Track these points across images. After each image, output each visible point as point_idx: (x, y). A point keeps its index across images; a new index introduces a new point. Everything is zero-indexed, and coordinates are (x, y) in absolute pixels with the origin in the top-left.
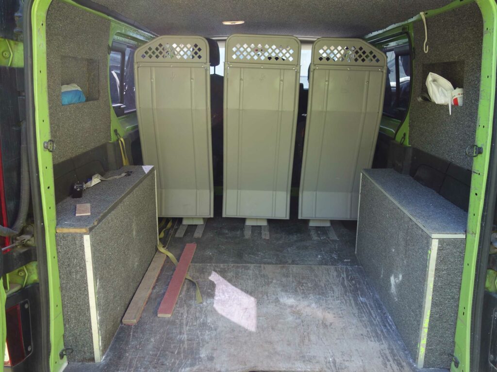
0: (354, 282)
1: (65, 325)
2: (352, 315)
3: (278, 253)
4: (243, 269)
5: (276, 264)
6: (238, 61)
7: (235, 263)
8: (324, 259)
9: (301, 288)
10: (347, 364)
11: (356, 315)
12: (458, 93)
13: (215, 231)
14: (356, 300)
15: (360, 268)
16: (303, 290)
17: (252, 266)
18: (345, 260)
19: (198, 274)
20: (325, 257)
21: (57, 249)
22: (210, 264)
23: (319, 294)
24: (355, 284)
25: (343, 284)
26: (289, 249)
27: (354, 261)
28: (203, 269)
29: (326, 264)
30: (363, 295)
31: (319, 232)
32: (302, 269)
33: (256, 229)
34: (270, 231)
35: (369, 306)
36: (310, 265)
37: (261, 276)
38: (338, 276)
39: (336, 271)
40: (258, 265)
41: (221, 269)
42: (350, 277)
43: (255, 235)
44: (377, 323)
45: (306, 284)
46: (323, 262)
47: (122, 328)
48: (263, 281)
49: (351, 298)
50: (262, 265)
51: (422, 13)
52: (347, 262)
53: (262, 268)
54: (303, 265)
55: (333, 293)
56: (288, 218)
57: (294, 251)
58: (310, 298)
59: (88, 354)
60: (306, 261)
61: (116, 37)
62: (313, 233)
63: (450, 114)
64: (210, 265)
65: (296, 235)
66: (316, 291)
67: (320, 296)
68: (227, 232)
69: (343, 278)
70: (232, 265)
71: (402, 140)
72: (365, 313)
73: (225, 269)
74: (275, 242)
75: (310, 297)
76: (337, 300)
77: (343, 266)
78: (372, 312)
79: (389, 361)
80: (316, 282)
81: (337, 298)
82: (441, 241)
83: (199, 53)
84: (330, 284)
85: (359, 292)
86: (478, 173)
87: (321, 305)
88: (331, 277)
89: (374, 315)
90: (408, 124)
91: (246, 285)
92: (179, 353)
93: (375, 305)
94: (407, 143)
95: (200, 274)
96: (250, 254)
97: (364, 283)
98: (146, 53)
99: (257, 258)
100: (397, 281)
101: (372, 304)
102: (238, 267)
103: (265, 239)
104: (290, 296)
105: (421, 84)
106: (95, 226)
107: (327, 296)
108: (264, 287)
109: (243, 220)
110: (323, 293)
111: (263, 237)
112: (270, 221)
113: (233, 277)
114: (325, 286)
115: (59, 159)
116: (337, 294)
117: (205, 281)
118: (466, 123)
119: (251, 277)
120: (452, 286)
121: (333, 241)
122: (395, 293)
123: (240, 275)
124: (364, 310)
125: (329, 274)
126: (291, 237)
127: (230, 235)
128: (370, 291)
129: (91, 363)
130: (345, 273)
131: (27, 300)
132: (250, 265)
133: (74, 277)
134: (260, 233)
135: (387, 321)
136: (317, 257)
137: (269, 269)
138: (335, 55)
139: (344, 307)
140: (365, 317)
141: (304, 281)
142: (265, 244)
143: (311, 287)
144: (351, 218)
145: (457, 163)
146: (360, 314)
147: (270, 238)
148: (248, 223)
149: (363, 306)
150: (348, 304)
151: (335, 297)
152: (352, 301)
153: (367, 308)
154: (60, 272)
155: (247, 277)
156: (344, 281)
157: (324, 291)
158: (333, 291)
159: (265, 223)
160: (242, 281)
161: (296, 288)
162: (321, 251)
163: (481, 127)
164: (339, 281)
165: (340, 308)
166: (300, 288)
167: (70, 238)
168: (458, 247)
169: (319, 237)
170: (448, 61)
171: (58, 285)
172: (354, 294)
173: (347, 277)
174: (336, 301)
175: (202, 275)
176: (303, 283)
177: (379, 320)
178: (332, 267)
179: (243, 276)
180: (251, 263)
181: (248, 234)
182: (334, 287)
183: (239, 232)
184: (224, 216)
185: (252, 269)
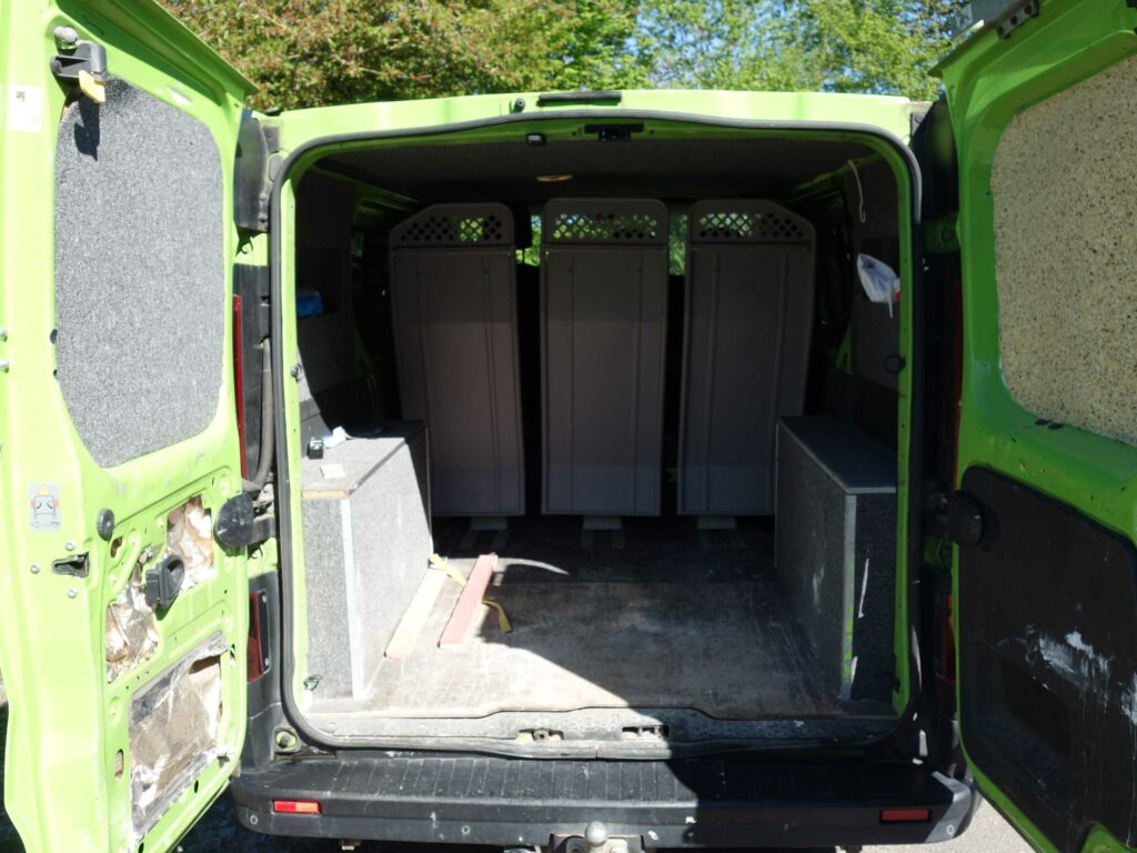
0: (764, 604)
1: (310, 639)
2: (754, 644)
3: (639, 568)
4: (578, 591)
5: (635, 582)
6: (563, 242)
7: (564, 582)
8: (719, 574)
9: (675, 612)
10: (734, 696)
11: (760, 643)
13: (529, 539)
14: (763, 626)
16: (677, 614)
17: (593, 586)
19: (502, 598)
20: (721, 571)
21: (303, 522)
22: (523, 584)
23: (703, 620)
24: (767, 606)
25: (745, 607)
26: (659, 562)
27: (770, 578)
29: (720, 582)
30: (777, 619)
31: (715, 538)
32: (679, 588)
33: (601, 535)
34: (626, 538)
35: (783, 633)
36: (694, 583)
37: (609, 599)
38: (740, 596)
39: (738, 590)
42: (759, 598)
44: (793, 652)
45: (684, 607)
46: (715, 580)
47: (386, 665)
48: (611, 605)
49: (756, 623)
50: (611, 584)
51: (850, 162)
52: (758, 578)
53: (611, 588)
54: (680, 582)
55: (728, 618)
56: (657, 513)
57: (668, 564)
58: (688, 624)
59: (342, 685)
60: (687, 577)
61: (365, 210)
62: (705, 539)
63: (892, 317)
64: (522, 586)
66: (698, 616)
67: (706, 622)
69: (748, 599)
70: (559, 586)
71: (843, 364)
74: (635, 552)
76: (732, 626)
77: (750, 584)
78: (787, 639)
79: (800, 692)
80: (700, 604)
81: (732, 623)
82: (861, 498)
83: (498, 230)
84: (725, 606)
85: (771, 615)
86: (904, 394)
87: (705, 632)
88: (728, 597)
89: (789, 643)
90: (851, 339)
91: (583, 609)
92: (478, 687)
93: (794, 631)
94: (848, 369)
96: (590, 569)
97: (782, 604)
98: (410, 232)
99: (601, 574)
100: (819, 581)
101: (790, 630)
102: (568, 588)
103: (617, 549)
104: (655, 622)
105: (853, 273)
107: (716, 621)
108: (612, 611)
109: (580, 520)
110: (711, 618)
111: (614, 546)
112: (626, 520)
113: (561, 600)
114: (715, 609)
116: (733, 619)
119: (591, 599)
121: (737, 550)
122: (818, 601)
123: (573, 597)
124: (775, 638)
125: (724, 594)
128: (789, 614)
129: (347, 699)
130: (751, 593)
131: (265, 589)
133: (326, 563)
134: (609, 541)
135: (809, 649)
136: (707, 572)
137: (622, 589)
138: (740, 228)
141: (680, 603)
142: (617, 554)
143: (691, 611)
146: (766, 642)
147: (626, 548)
148: (588, 525)
149: (775, 633)
151: (729, 622)
152: (757, 627)
154: (305, 557)
155: (585, 600)
156: (749, 602)
157: (713, 616)
158: (728, 615)
159: (617, 525)
160: (576, 605)
161: (666, 612)
162: (715, 563)
163: (903, 330)
164: (741, 603)
166: (672, 613)
167: (322, 505)
168: (887, 506)
171: (303, 575)
172: (762, 618)
173: (754, 597)
174: (730, 627)
176: (678, 606)
177: (796, 649)
178: (731, 585)
179: (578, 599)
180: (592, 581)
182: (731, 611)
184: (544, 511)
185: (593, 589)
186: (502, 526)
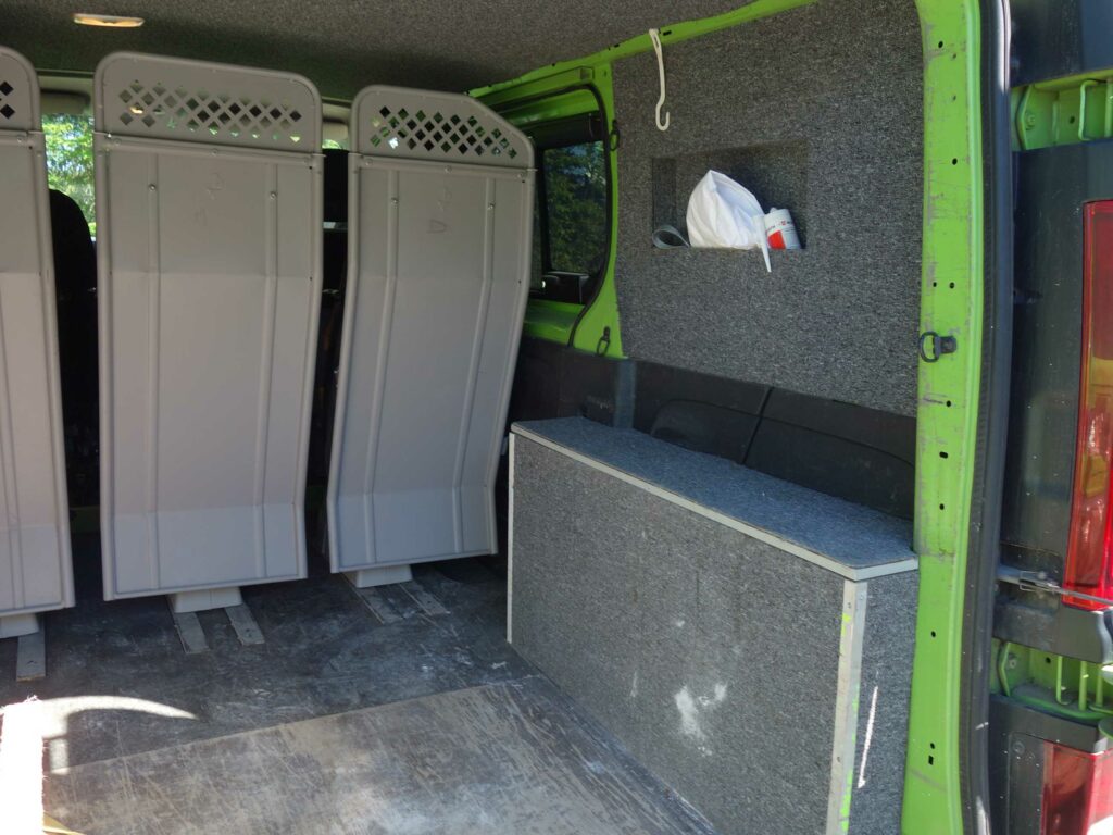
0: (547, 722)
2: (597, 821)
3: (309, 680)
4: (229, 754)
5: (320, 714)
6: (137, 133)
7: (193, 739)
8: (441, 673)
9: (426, 774)
11: (606, 816)
12: (778, 220)
13: (87, 647)
14: (580, 774)
15: (541, 680)
16: (432, 777)
17: (251, 736)
18: (495, 666)
19: (83, 806)
20: (442, 667)
22: (114, 760)
23: (482, 781)
24: (554, 727)
25: (525, 735)
26: (334, 662)
27: (518, 666)
28: (94, 782)
29: (453, 688)
30: (591, 754)
31: (391, 601)
32: (400, 714)
33: (211, 619)
34: (256, 618)
35: (620, 783)
36: (412, 697)
37: (294, 764)
38: (502, 714)
39: (489, 700)
40: (268, 730)
41: (155, 768)
42: (530, 711)
43: (218, 637)
44: (667, 826)
45: (432, 756)
46: (442, 685)
48: (306, 776)
49: (565, 769)
50: (281, 727)
51: (653, 33)
52: (502, 670)
53: (286, 737)
54: (394, 701)
55: (516, 767)
56: (302, 574)
57: (352, 666)
58: (465, 798)
60: (398, 688)
62: (375, 605)
63: (769, 270)
64: (114, 765)
65: (336, 618)
66: (468, 773)
67: (489, 785)
68: (125, 643)
69: (516, 717)
70: (188, 746)
71: (599, 344)
72: (622, 806)
73: (168, 765)
74: (285, 648)
75: (461, 795)
76: (535, 786)
77: (498, 684)
78: (635, 796)
80: (454, 745)
81: (531, 779)
83: (6, 100)
84: (494, 742)
85: (573, 745)
86: (946, 400)
87: (505, 813)
88: (486, 720)
89: (646, 806)
90: (616, 306)
91: (261, 803)
93: (632, 774)
94: (616, 350)
95: (91, 802)
96: (228, 700)
97: (572, 719)
99: (253, 707)
100: (706, 703)
101: (624, 773)
102: (208, 751)
103: (252, 646)
104: (407, 806)
105: (650, 208)
107: (504, 779)
108: (317, 795)
109: (163, 602)
110: (490, 774)
111: (245, 640)
112: (247, 592)
113: (208, 785)
114: (484, 751)
116: (526, 767)
117: (119, 825)
118: (822, 288)
119: (264, 772)
120: (895, 694)
121: (437, 618)
122: (700, 734)
123: (226, 774)
124: (617, 798)
125: (477, 715)
126: (324, 627)
127: (139, 650)
128: (599, 739)
130: (512, 701)
132: (243, 735)
134: (230, 631)
135: (683, 813)
136: (422, 671)
137: (307, 737)
139: (564, 803)
140: (630, 818)
141: (422, 750)
142: (258, 659)
143: (449, 765)
144: (463, 552)
145: (797, 387)
146: (611, 811)
147: (266, 639)
148: (182, 607)
149: (607, 786)
150: (569, 791)
151: (526, 779)
152: (574, 779)
153: (618, 787)
155: (254, 776)
156: (522, 724)
157: (490, 768)
158: (513, 761)
159: (234, 600)
160: (243, 794)
161: (411, 777)
162: (422, 652)
163: (943, 286)
164: (512, 728)
165: (556, 807)
166: (422, 776)
168: (906, 593)
169: (398, 613)
170: (745, 144)
172: (567, 757)
173: (525, 711)
174: (534, 789)
175: (100, 806)
176: (422, 758)
177: (666, 816)
178: (474, 693)
179: (240, 778)
180: (245, 728)
181: (194, 639)
182: (509, 749)
183: (165, 637)
184: (108, 596)
185: (257, 746)
186: (31, 627)
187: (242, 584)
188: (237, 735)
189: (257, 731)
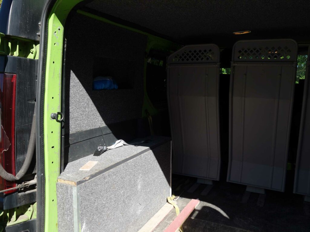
6: (241, 61)
13: (220, 192)
17: (238, 230)
19: (190, 228)
21: (57, 195)
28: (196, 224)
33: (254, 195)
41: (211, 226)
43: (252, 201)
56: (283, 191)
64: (203, 222)
68: (229, 194)
70: (222, 225)
73: (214, 228)
95: (192, 228)
106: (86, 181)
109: (244, 187)
112: (267, 191)
115: (87, 127)
127: (230, 197)
131: (28, 230)
132: (236, 228)
133: (66, 218)
142: (257, 210)
154: (58, 212)
159: (262, 192)
167: (65, 187)
175: (194, 229)
181: (245, 199)
183: (239, 196)
184: (228, 181)
187: (266, 188)
188: (235, 228)
189: (241, 229)
